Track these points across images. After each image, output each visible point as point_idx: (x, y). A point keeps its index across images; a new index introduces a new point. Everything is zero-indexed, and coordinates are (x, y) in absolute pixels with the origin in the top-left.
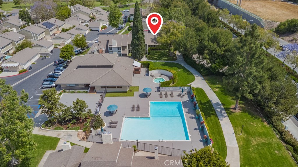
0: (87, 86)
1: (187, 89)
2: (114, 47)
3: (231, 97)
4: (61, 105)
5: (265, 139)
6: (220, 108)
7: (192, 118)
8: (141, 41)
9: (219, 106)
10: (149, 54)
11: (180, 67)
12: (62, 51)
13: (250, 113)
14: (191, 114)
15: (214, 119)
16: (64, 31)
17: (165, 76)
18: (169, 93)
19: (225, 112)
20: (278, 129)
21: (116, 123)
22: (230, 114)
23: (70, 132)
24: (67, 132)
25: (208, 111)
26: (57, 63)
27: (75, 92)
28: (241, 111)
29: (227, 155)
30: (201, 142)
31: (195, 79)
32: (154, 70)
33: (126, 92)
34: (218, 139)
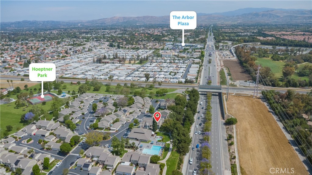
0: (136, 139)
1: (165, 143)
4: (129, 143)
10: (160, 129)
16: (131, 113)
17: (161, 138)
18: (159, 144)
21: (142, 149)
23: (130, 150)
26: (128, 129)
27: (133, 140)
32: (158, 136)
33: (147, 142)
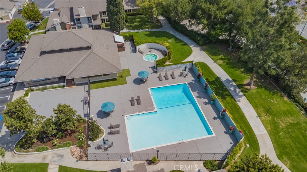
0: (62, 79)
1: (189, 66)
2: (82, 18)
3: (240, 70)
5: (292, 119)
6: (232, 86)
7: (206, 103)
8: (120, 8)
9: (231, 84)
11: (170, 36)
12: (10, 30)
13: (266, 88)
14: (202, 99)
15: (230, 102)
17: (157, 51)
18: (169, 74)
19: (240, 90)
20: (301, 104)
21: (118, 126)
22: (246, 92)
23: (59, 151)
24: (55, 152)
25: (221, 92)
26: (6, 46)
27: (46, 89)
28: (256, 86)
29: (259, 146)
30: (226, 134)
31: (192, 51)
32: (142, 45)
33: (115, 79)
34: (243, 127)
